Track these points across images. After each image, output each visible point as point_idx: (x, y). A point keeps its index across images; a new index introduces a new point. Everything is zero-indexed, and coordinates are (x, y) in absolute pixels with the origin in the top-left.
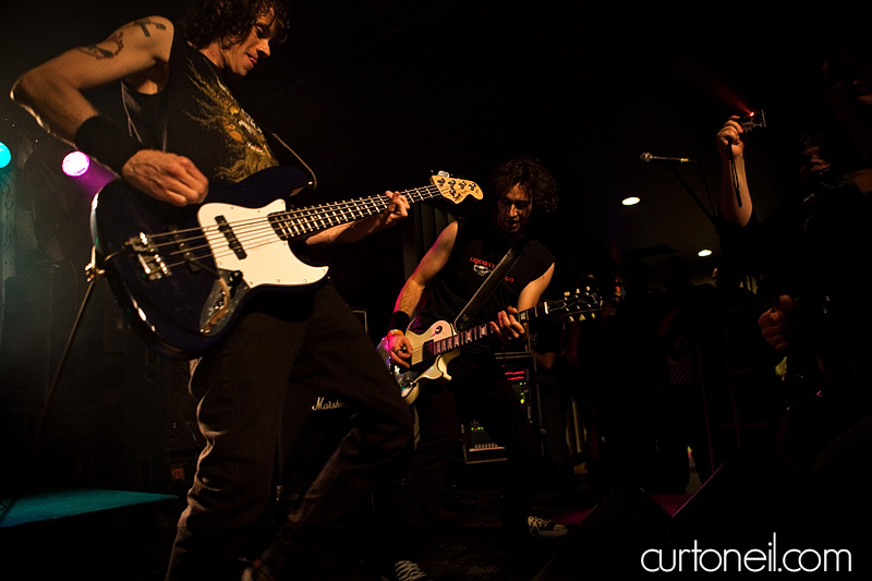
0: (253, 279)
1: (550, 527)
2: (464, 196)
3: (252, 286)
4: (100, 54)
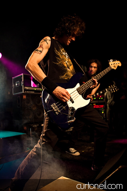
2: (117, 67)
3: (76, 110)
4: (40, 52)
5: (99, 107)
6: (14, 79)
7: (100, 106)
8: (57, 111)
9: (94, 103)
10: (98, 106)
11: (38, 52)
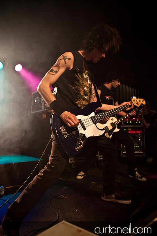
0: (87, 136)
1: (141, 178)
2: (140, 104)
3: (87, 138)
4: (55, 73)
5: (135, 133)
6: (33, 94)
7: (136, 131)
8: (66, 134)
9: (130, 128)
10: (134, 131)
11: (52, 73)
